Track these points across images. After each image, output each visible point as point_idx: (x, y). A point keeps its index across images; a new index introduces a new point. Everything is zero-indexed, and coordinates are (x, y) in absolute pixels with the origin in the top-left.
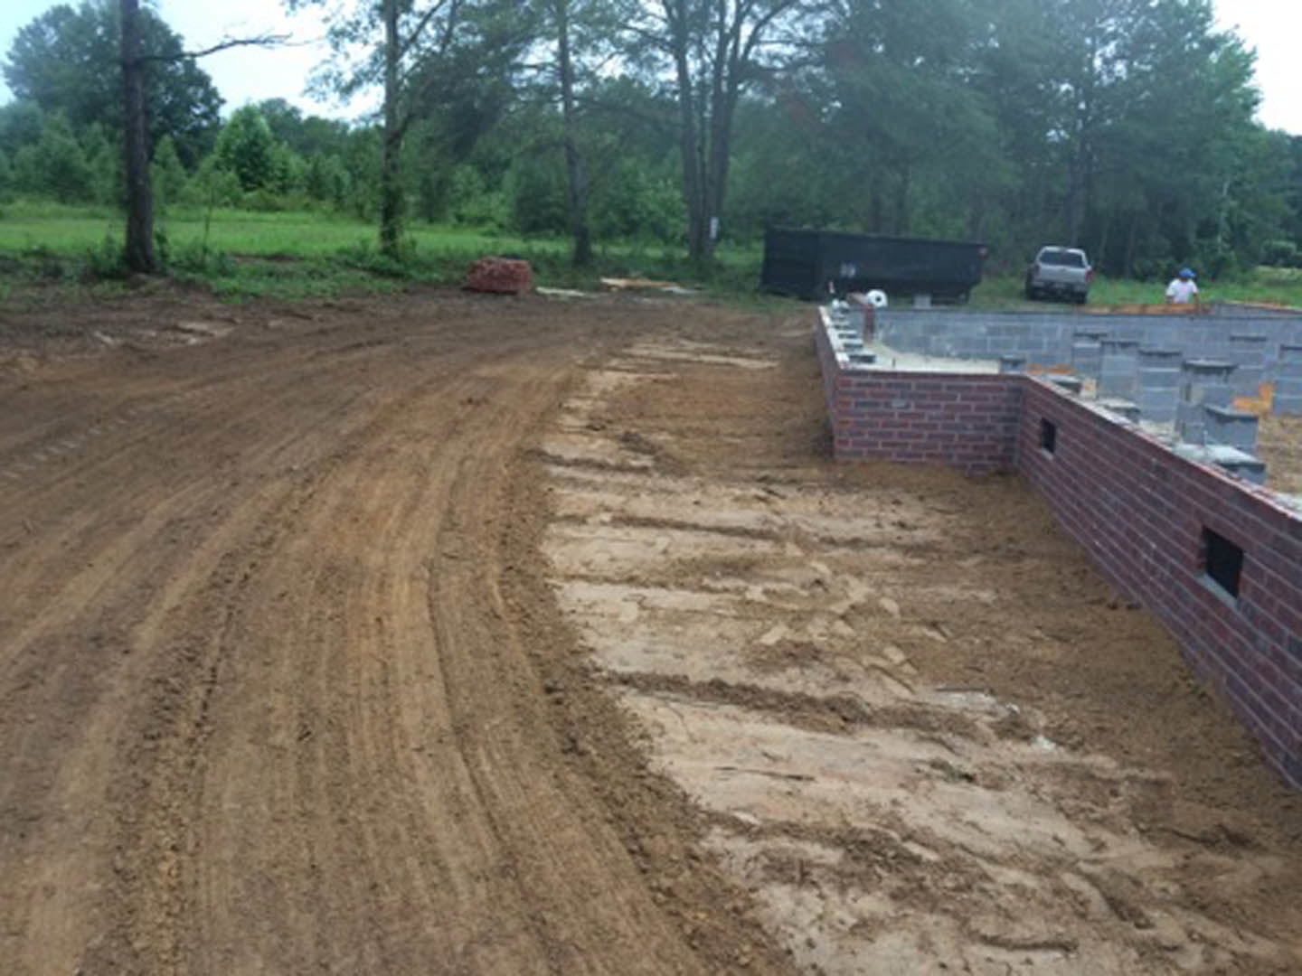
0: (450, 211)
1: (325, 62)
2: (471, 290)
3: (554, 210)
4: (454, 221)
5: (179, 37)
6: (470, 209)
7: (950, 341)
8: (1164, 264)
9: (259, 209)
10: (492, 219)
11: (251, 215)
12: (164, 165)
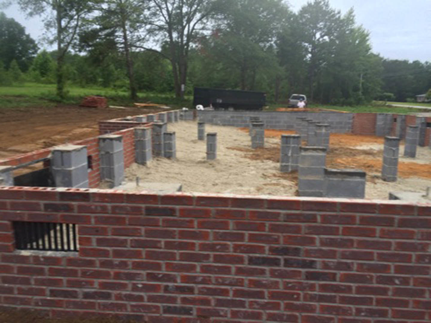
0: (112, 83)
1: (43, 34)
2: (82, 106)
3: (146, 83)
4: (112, 87)
5: (24, 27)
6: (118, 83)
7: (219, 120)
8: (342, 100)
9: (47, 83)
10: (125, 86)
11: (43, 85)
12: (13, 68)
